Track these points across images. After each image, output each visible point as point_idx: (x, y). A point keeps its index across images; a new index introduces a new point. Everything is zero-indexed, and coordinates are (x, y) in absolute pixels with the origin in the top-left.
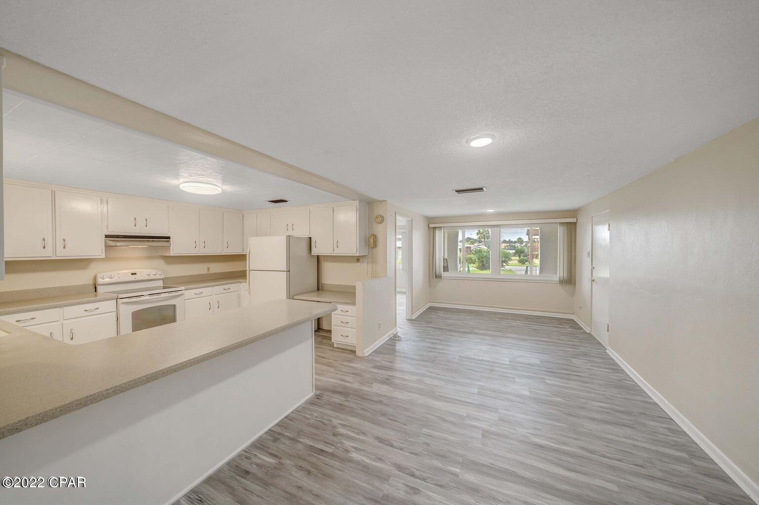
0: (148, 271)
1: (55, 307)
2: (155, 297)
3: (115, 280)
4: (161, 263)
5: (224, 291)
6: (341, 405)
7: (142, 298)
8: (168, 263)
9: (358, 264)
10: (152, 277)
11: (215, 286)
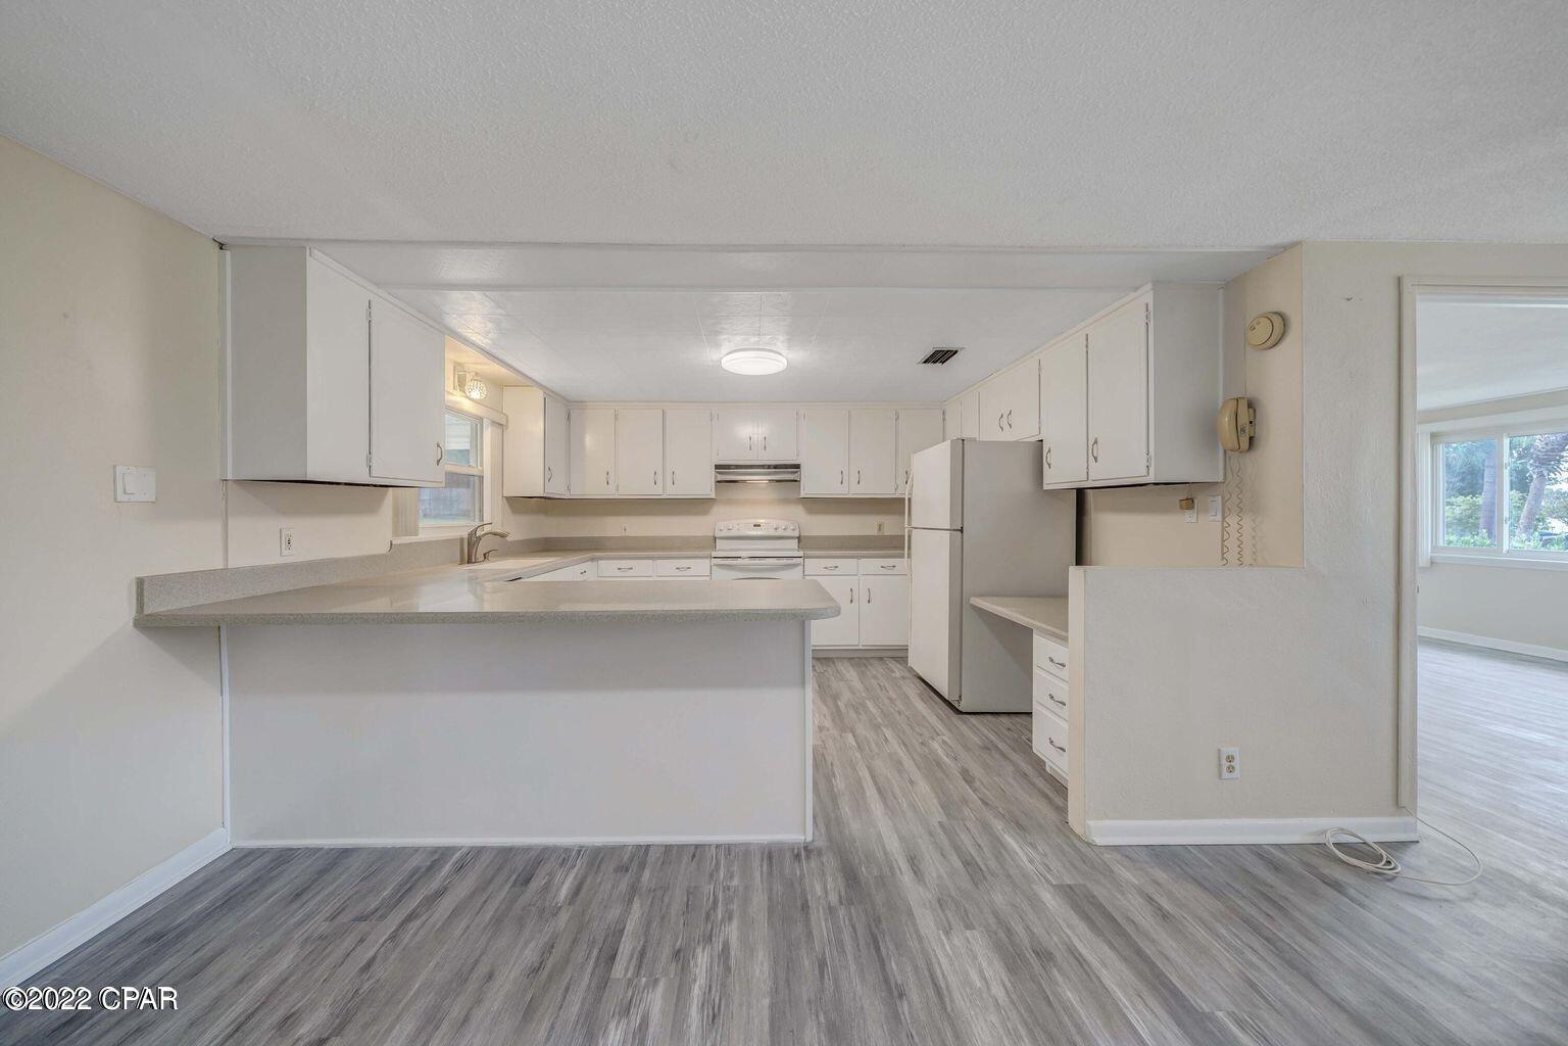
0: (774, 523)
1: (649, 558)
2: (757, 561)
3: (733, 533)
4: (798, 512)
5: (883, 571)
6: (805, 907)
7: (739, 561)
8: (810, 511)
9: (1189, 517)
10: (780, 533)
11: (864, 557)
